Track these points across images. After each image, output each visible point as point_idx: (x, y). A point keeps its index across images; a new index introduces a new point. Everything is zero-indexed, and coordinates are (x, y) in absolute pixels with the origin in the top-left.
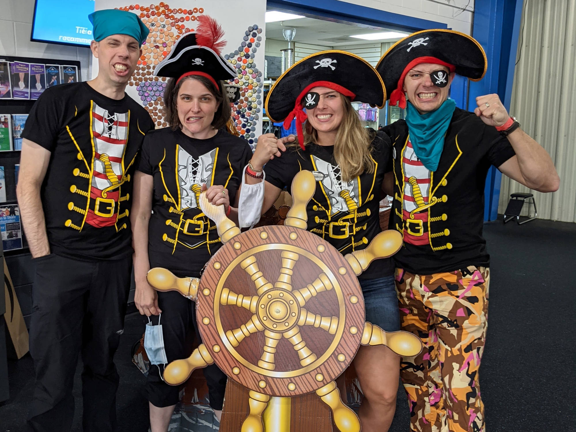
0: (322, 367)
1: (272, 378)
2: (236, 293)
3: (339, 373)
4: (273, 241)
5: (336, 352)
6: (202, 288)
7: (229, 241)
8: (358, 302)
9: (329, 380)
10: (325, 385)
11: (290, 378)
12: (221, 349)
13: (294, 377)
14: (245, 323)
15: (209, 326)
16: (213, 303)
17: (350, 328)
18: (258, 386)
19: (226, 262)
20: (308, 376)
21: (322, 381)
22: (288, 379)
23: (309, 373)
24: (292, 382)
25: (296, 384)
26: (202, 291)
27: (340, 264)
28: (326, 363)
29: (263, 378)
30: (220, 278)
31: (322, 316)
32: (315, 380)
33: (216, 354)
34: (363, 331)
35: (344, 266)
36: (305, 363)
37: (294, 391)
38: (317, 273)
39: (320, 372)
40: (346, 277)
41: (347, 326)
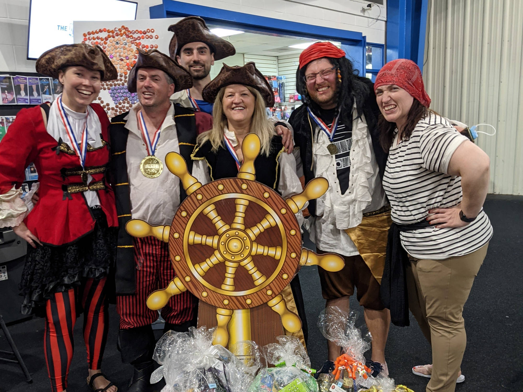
0: (198, 205)
1: (237, 192)
2: (269, 256)
5: (189, 218)
6: (297, 258)
7: (276, 296)
8: (175, 257)
9: (192, 196)
10: (195, 192)
11: (223, 194)
12: (280, 211)
13: (220, 195)
14: (261, 233)
15: (290, 229)
16: (288, 247)
17: (179, 237)
18: (248, 184)
19: (277, 280)
20: (209, 197)
21: (197, 194)
22: (224, 193)
23: (208, 200)
24: (221, 191)
25: (217, 189)
26: (297, 255)
27: (190, 283)
28: (195, 208)
29: (244, 191)
30: (283, 267)
31: (201, 244)
32: (203, 195)
33: (284, 206)
34: (169, 236)
35: (187, 282)
37: (219, 184)
38: (207, 276)
39: (200, 201)
40: (184, 275)
41: (182, 238)
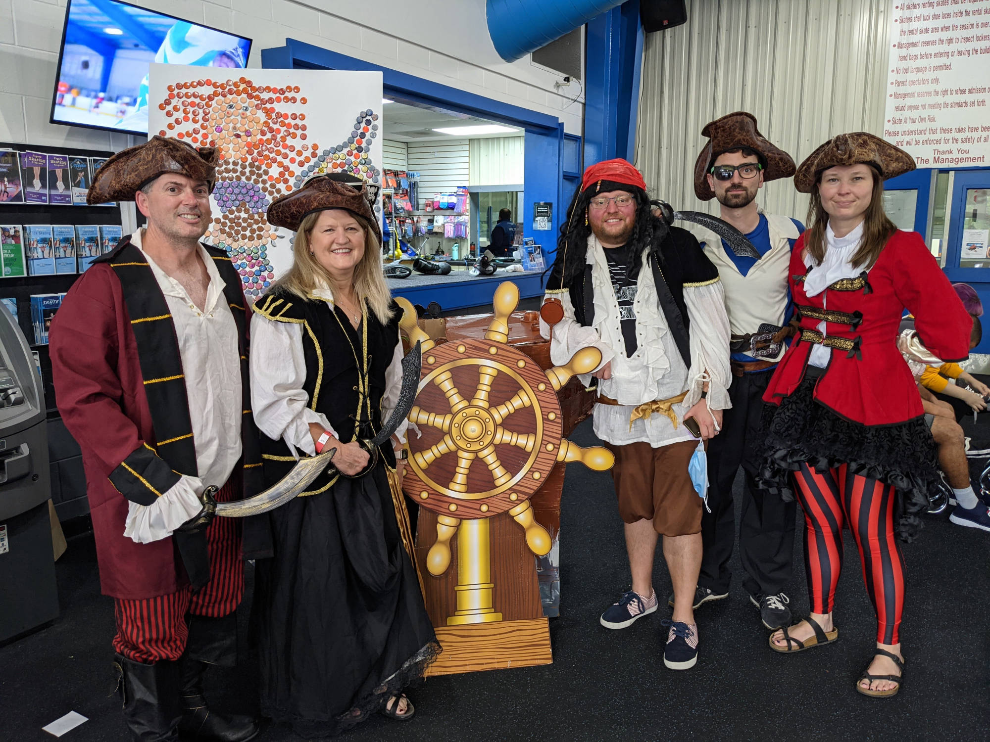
0: (545, 438)
1: (516, 484)
3: (560, 429)
9: (558, 442)
10: (559, 449)
11: (529, 471)
13: (531, 467)
20: (540, 455)
21: (554, 447)
23: (539, 452)
24: (533, 472)
25: (538, 470)
28: (545, 432)
29: (510, 492)
32: (549, 452)
36: (529, 448)
37: (541, 477)
39: (546, 443)
41: (534, 389)
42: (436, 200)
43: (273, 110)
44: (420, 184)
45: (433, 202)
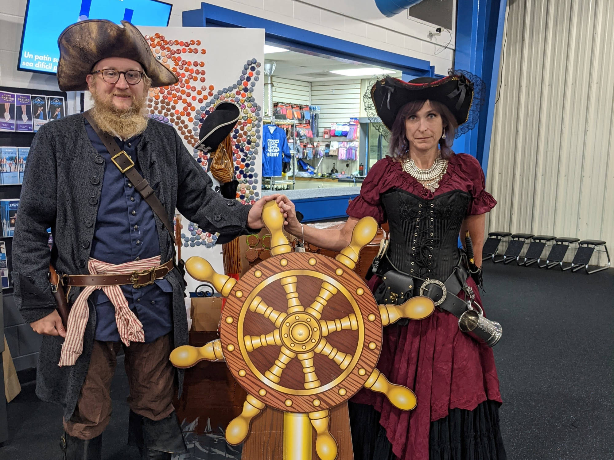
0: (360, 362)
1: (322, 393)
2: (257, 336)
4: (268, 276)
5: (365, 344)
6: (225, 346)
7: (230, 293)
8: (364, 292)
9: (371, 370)
10: (369, 376)
11: (337, 385)
12: (267, 391)
13: (340, 383)
14: (277, 358)
15: (247, 376)
16: (241, 354)
17: (368, 317)
18: (314, 407)
19: (236, 313)
20: (351, 376)
21: (366, 374)
22: (337, 387)
23: (351, 372)
24: (341, 388)
25: (345, 388)
26: (227, 349)
27: (335, 268)
28: (362, 357)
29: (314, 397)
30: (237, 329)
31: (340, 319)
32: (360, 376)
33: (264, 398)
34: (380, 314)
35: (339, 267)
36: (343, 366)
37: (346, 394)
38: (319, 284)
39: (360, 367)
40: (345, 275)
41: (364, 317)
42: (332, 129)
43: (179, 59)
44: (320, 116)
45: (330, 131)
